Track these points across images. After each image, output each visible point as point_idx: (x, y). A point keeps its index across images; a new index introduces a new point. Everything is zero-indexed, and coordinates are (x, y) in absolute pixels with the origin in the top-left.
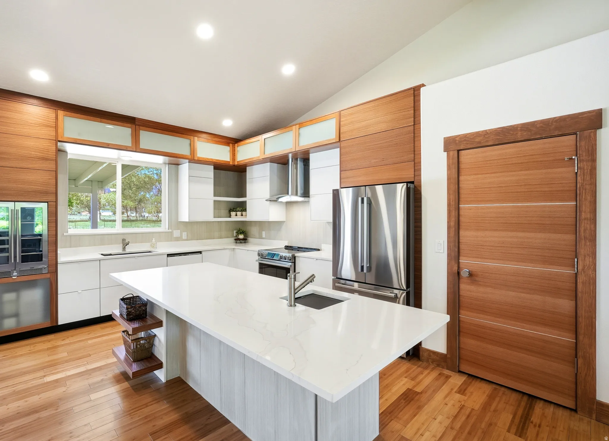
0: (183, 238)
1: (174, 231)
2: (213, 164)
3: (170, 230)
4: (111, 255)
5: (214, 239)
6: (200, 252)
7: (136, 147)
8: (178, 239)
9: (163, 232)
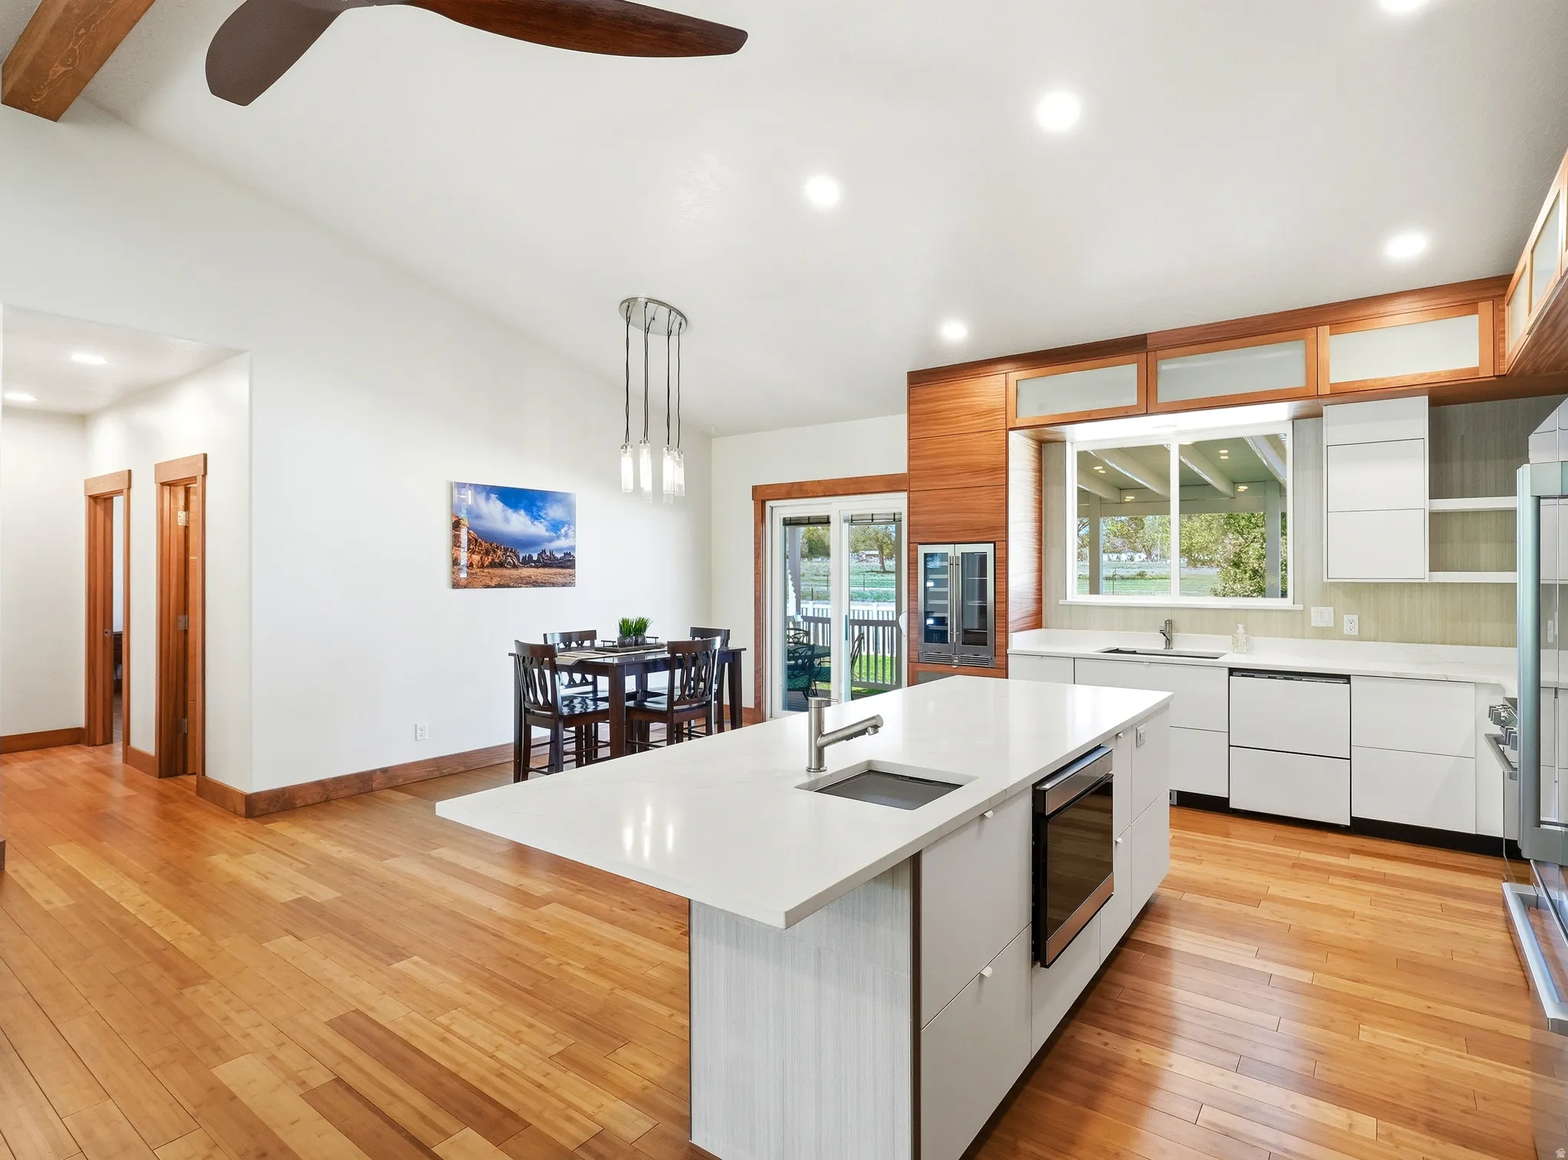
0: (1345, 633)
1: (1313, 609)
2: (1426, 391)
3: (1300, 607)
4: (1134, 652)
5: (1479, 645)
6: (1346, 678)
7: (1148, 404)
8: (1323, 633)
9: (1276, 610)
